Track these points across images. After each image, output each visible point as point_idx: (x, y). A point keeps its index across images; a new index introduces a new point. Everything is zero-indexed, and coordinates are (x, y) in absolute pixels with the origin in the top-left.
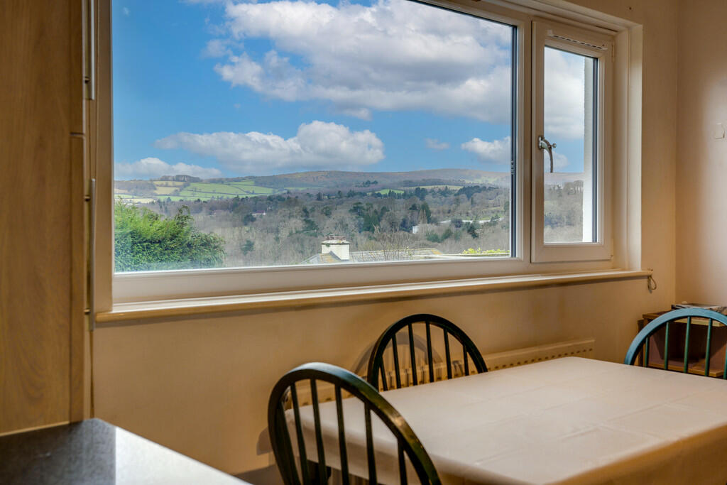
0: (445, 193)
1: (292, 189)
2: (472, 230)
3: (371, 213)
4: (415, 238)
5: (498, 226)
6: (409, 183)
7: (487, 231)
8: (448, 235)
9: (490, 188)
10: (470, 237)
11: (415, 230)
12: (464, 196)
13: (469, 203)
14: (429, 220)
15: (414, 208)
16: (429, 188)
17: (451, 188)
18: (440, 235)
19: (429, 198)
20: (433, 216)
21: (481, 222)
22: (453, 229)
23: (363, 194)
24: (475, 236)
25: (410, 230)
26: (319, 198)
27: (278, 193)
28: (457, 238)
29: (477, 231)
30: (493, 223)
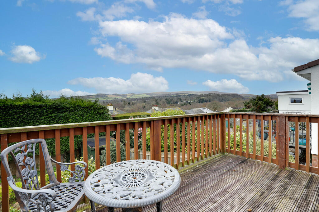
0: (185, 96)
1: (154, 95)
2: (190, 103)
3: (169, 100)
4: (178, 105)
5: (195, 102)
6: (177, 94)
7: (193, 103)
8: (185, 104)
9: (194, 95)
10: (189, 104)
11: (178, 103)
12: (188, 96)
13: (189, 98)
14: (181, 101)
15: (178, 99)
16: (181, 95)
17: (186, 95)
18: (183, 104)
19: (181, 97)
20: (182, 100)
21: (192, 101)
22: (186, 103)
23: (168, 96)
24: (190, 104)
25: (177, 103)
26: (159, 97)
27: (151, 96)
28: (187, 105)
29: (191, 103)
30: (194, 102)
